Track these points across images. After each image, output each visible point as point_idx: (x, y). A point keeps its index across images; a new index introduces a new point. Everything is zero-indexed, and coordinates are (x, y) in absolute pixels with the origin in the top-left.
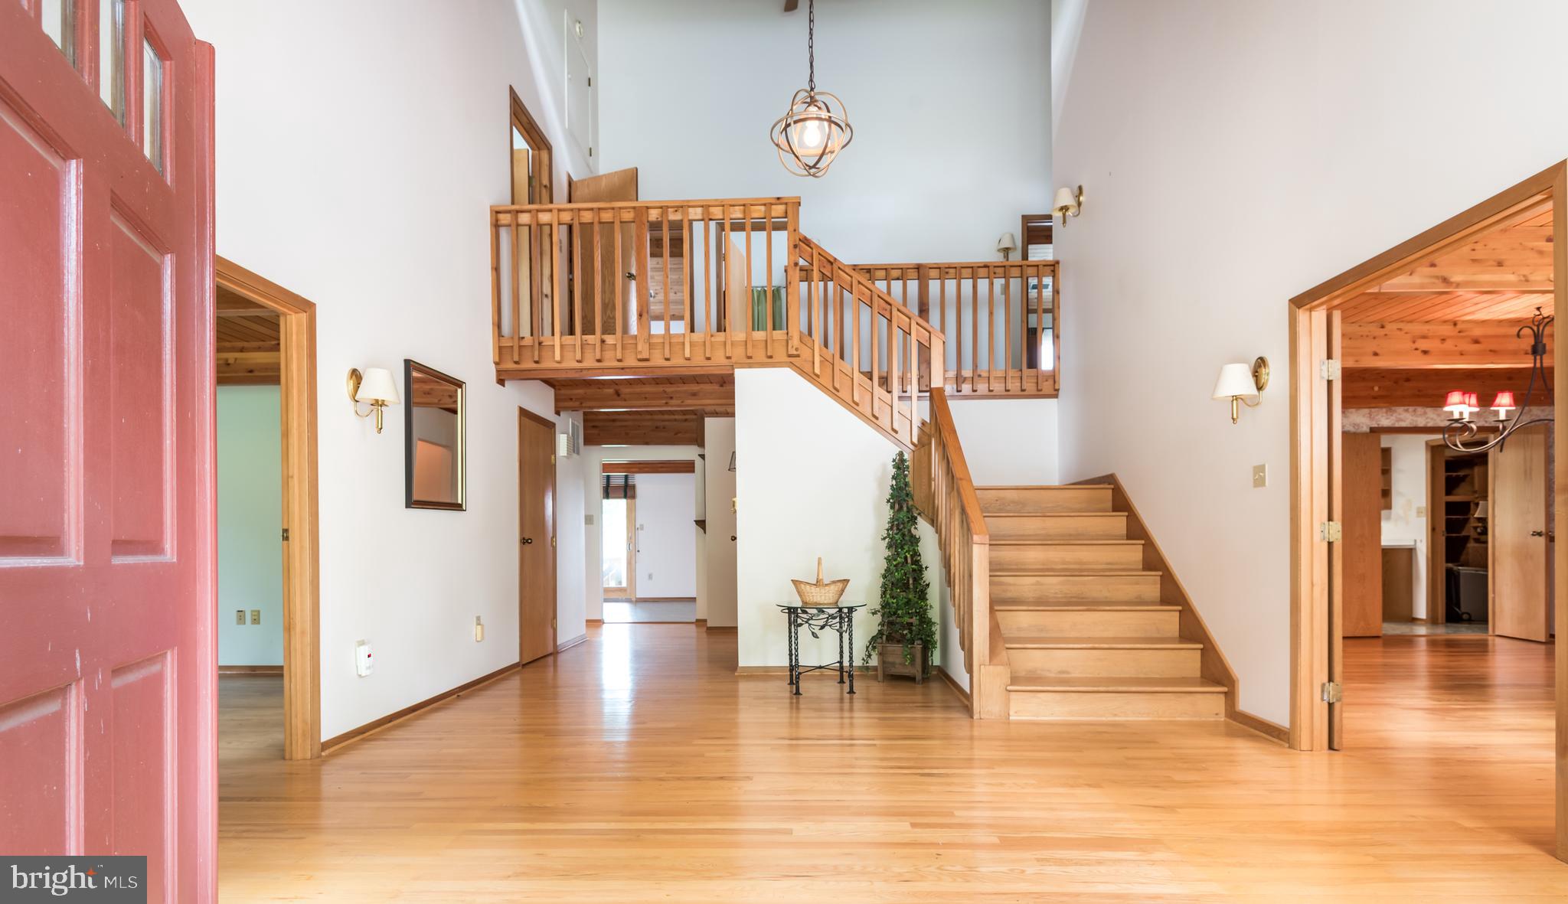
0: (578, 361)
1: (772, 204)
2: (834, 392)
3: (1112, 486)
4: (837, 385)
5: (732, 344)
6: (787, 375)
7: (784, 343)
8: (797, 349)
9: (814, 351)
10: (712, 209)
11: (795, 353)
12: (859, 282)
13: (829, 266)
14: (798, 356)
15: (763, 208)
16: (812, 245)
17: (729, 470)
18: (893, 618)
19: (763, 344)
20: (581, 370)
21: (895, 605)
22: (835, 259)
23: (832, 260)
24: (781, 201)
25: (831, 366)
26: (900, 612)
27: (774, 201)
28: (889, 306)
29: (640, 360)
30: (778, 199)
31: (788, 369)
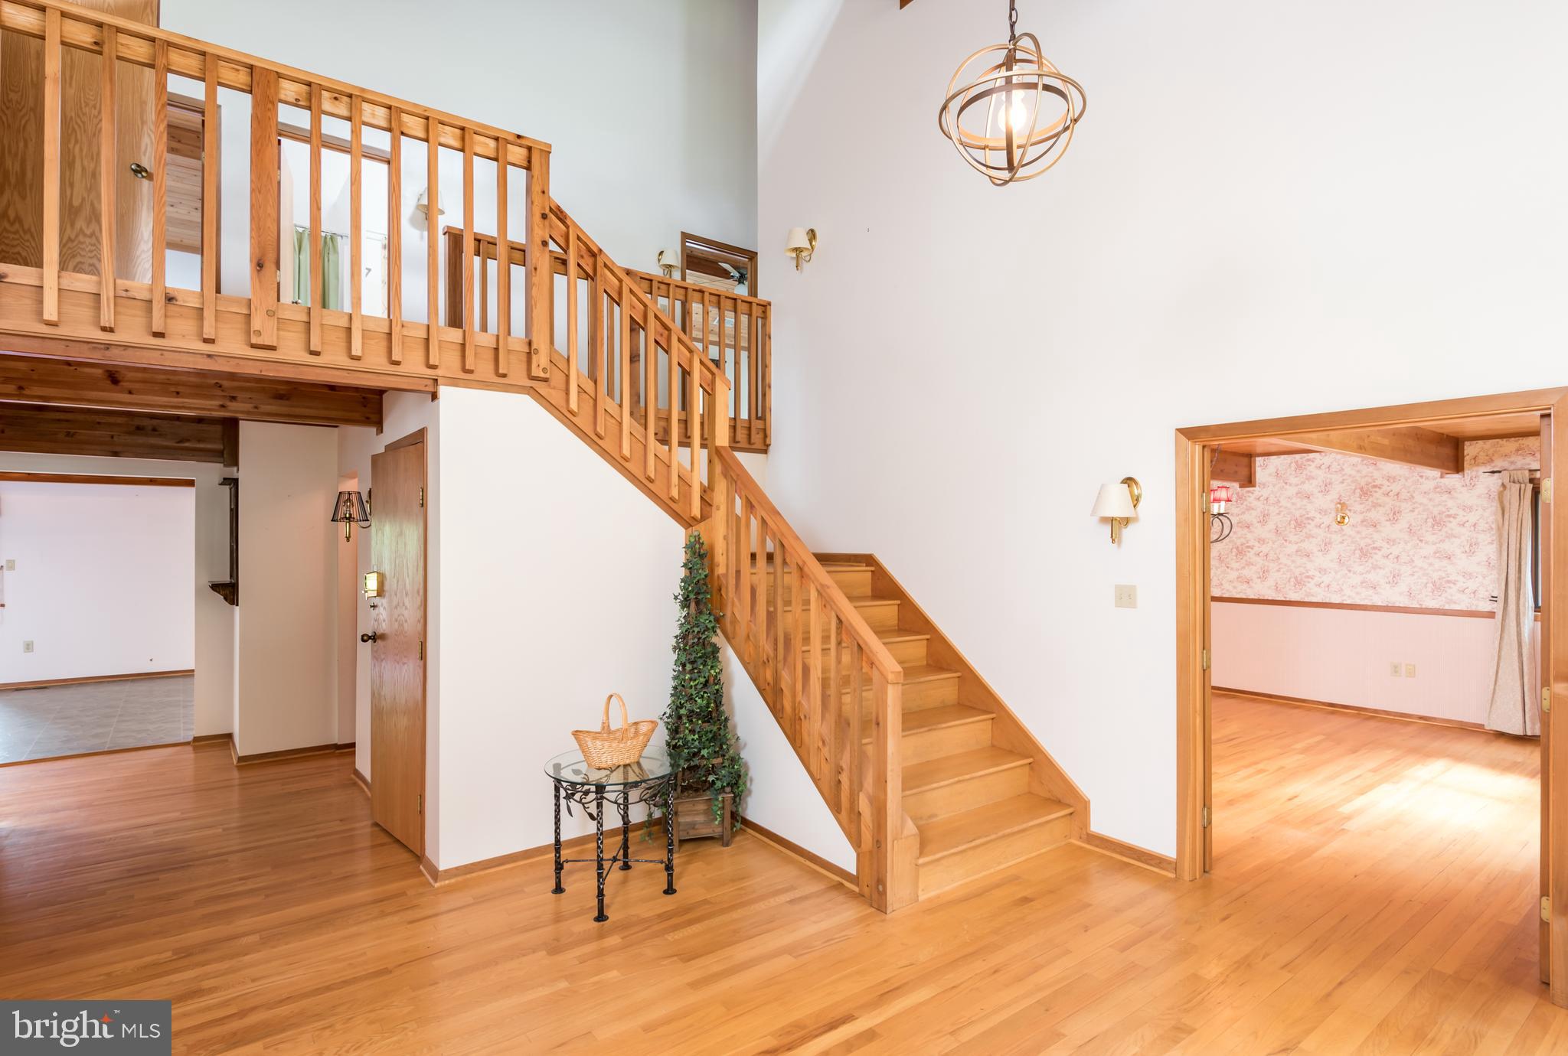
0: (104, 329)
1: (508, 142)
2: (593, 440)
3: (873, 569)
4: (601, 430)
5: (440, 347)
6: (524, 405)
7: (524, 358)
8: (545, 370)
9: (568, 376)
10: (405, 118)
11: (542, 375)
12: (631, 291)
13: (590, 261)
14: (546, 380)
15: (492, 143)
16: (568, 222)
17: (332, 520)
18: (696, 761)
19: (491, 355)
20: (108, 346)
21: (697, 743)
22: (601, 250)
23: (595, 250)
24: (523, 142)
25: (591, 401)
26: (704, 752)
27: (510, 138)
28: (666, 332)
29: (254, 346)
30: (519, 137)
31: (527, 397)
